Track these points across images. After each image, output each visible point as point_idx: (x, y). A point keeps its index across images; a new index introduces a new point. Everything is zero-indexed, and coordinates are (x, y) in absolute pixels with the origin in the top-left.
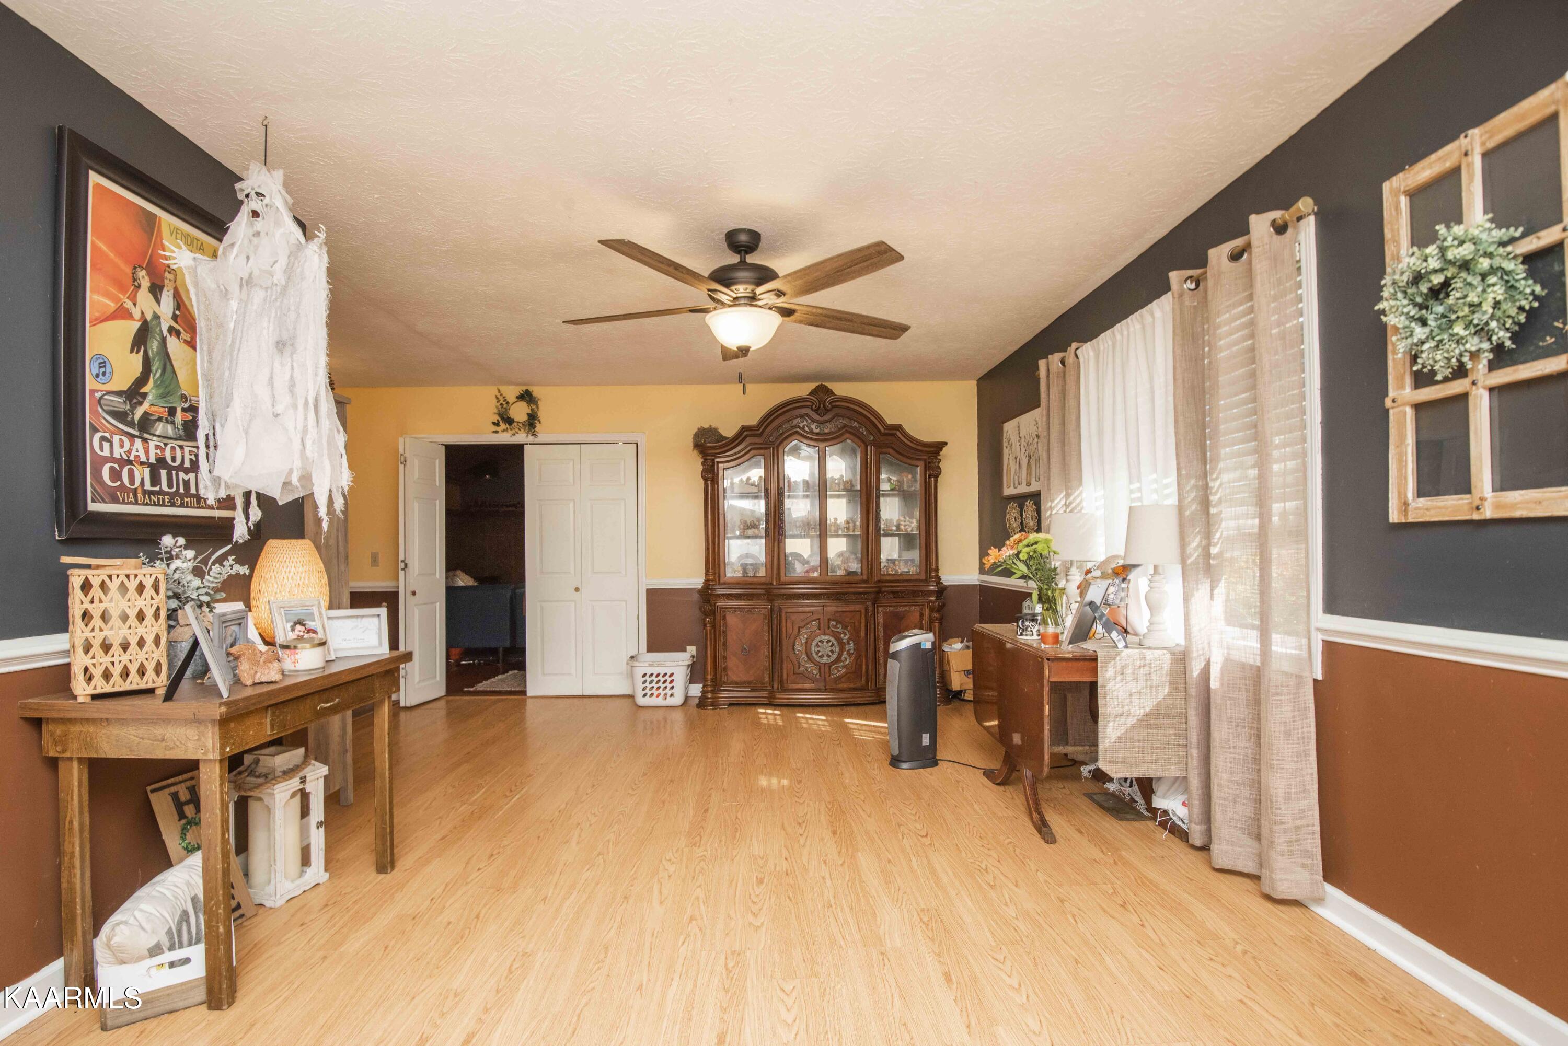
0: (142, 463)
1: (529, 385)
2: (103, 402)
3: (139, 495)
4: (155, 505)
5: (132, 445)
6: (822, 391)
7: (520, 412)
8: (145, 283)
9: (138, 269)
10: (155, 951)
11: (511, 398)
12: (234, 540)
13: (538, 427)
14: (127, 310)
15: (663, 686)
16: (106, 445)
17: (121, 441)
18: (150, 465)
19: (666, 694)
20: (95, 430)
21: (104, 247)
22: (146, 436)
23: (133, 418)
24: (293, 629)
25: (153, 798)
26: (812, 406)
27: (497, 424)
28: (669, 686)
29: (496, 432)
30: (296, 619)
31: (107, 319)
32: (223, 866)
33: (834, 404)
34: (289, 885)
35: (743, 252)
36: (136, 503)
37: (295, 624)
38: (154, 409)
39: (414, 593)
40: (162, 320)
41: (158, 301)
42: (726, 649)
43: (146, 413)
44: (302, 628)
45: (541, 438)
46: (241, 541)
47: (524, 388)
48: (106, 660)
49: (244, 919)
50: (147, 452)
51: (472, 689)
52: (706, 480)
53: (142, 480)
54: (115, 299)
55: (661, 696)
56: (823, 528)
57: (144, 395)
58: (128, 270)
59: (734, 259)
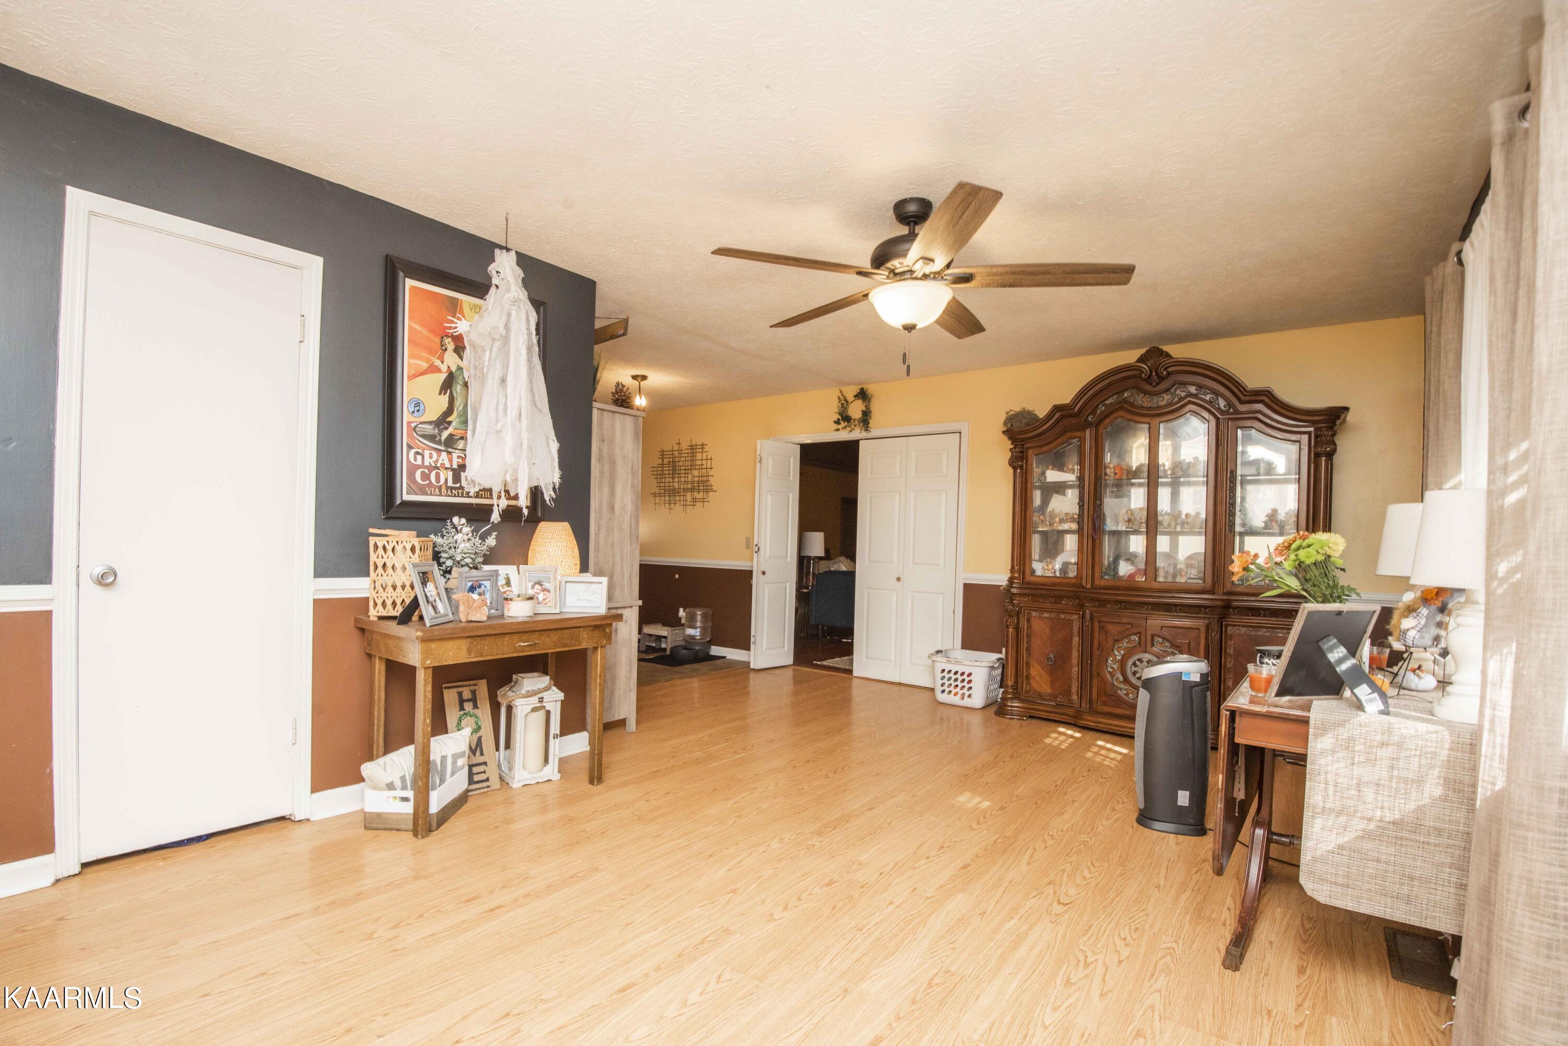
0: (447, 469)
1: (863, 384)
2: (417, 429)
3: (443, 490)
4: (455, 496)
5: (439, 456)
6: (1154, 354)
7: (856, 410)
8: (451, 346)
9: (445, 338)
10: (391, 786)
11: (850, 398)
12: (492, 520)
13: (872, 423)
14: (437, 366)
15: (960, 685)
16: (419, 457)
17: (431, 454)
18: (453, 470)
19: (963, 694)
20: (410, 447)
21: (418, 328)
22: (450, 450)
23: (440, 439)
24: (533, 587)
25: (446, 692)
26: (1140, 375)
27: (837, 422)
28: (967, 686)
29: (838, 430)
30: (536, 580)
31: (422, 374)
32: (423, 740)
33: (1170, 370)
34: (527, 776)
35: (912, 224)
36: (441, 495)
37: (535, 584)
38: (457, 431)
39: (764, 573)
40: (464, 370)
41: (461, 358)
42: (1029, 655)
43: (451, 435)
44: (539, 587)
45: (874, 432)
46: (496, 522)
47: (860, 387)
48: (384, 595)
49: (489, 789)
50: (451, 461)
51: (819, 663)
52: (1015, 468)
53: (446, 480)
54: (428, 360)
55: (959, 695)
56: (1152, 522)
57: (450, 423)
58: (437, 340)
59: (904, 230)
